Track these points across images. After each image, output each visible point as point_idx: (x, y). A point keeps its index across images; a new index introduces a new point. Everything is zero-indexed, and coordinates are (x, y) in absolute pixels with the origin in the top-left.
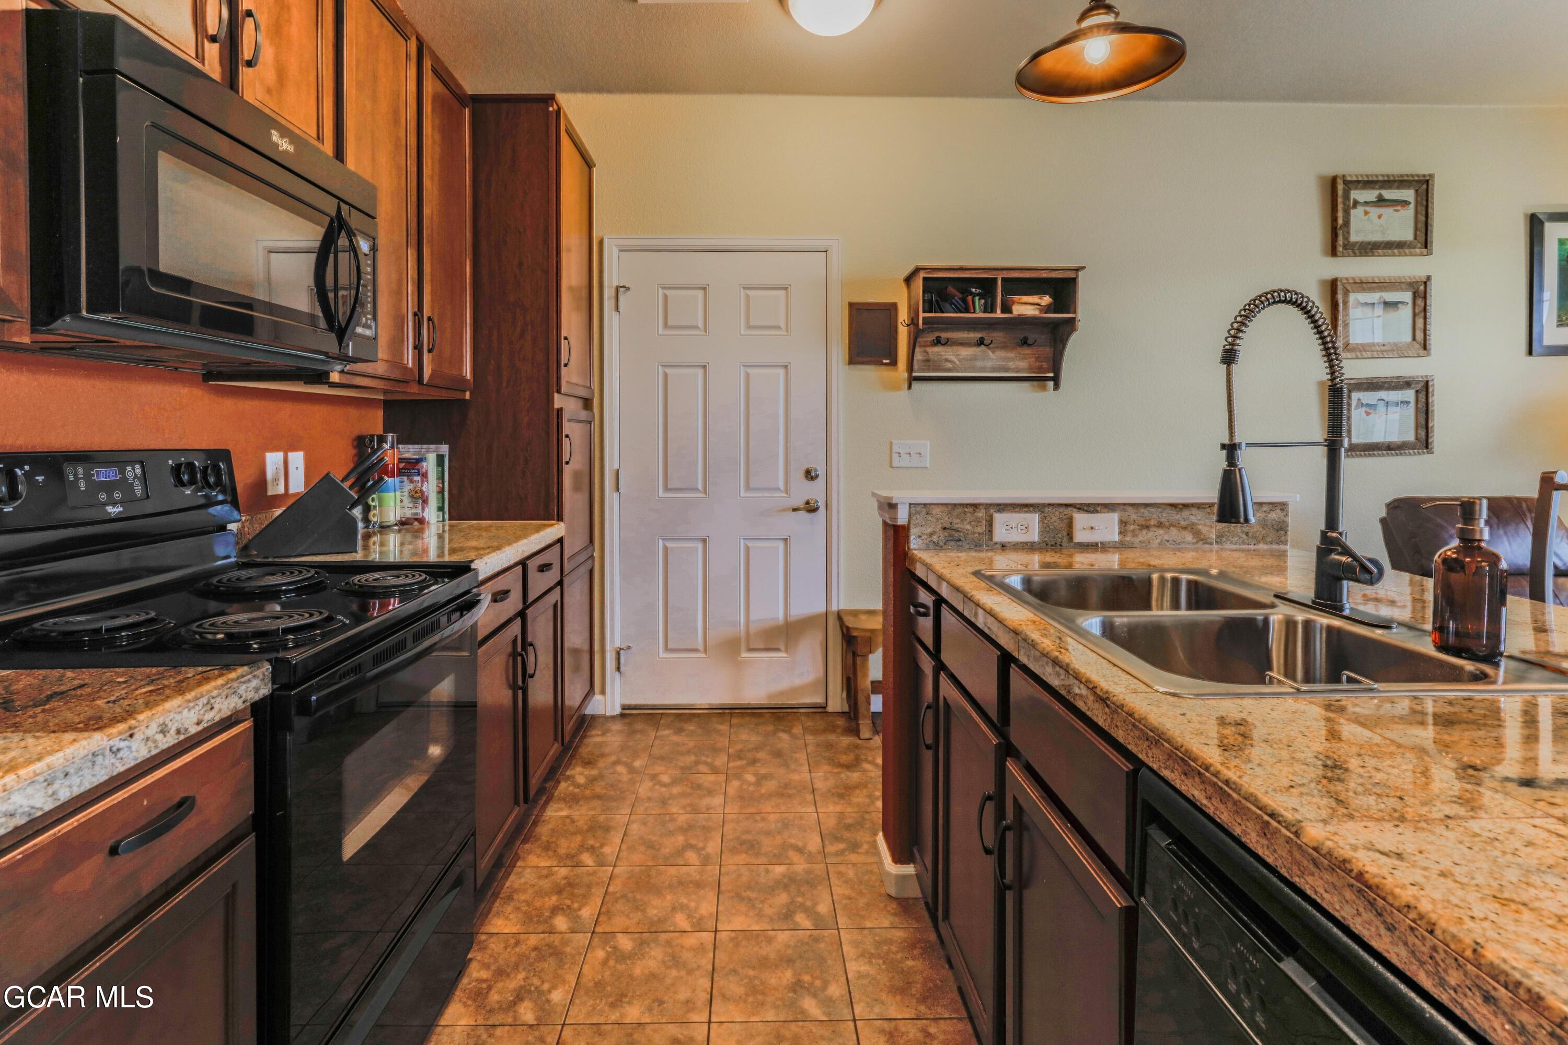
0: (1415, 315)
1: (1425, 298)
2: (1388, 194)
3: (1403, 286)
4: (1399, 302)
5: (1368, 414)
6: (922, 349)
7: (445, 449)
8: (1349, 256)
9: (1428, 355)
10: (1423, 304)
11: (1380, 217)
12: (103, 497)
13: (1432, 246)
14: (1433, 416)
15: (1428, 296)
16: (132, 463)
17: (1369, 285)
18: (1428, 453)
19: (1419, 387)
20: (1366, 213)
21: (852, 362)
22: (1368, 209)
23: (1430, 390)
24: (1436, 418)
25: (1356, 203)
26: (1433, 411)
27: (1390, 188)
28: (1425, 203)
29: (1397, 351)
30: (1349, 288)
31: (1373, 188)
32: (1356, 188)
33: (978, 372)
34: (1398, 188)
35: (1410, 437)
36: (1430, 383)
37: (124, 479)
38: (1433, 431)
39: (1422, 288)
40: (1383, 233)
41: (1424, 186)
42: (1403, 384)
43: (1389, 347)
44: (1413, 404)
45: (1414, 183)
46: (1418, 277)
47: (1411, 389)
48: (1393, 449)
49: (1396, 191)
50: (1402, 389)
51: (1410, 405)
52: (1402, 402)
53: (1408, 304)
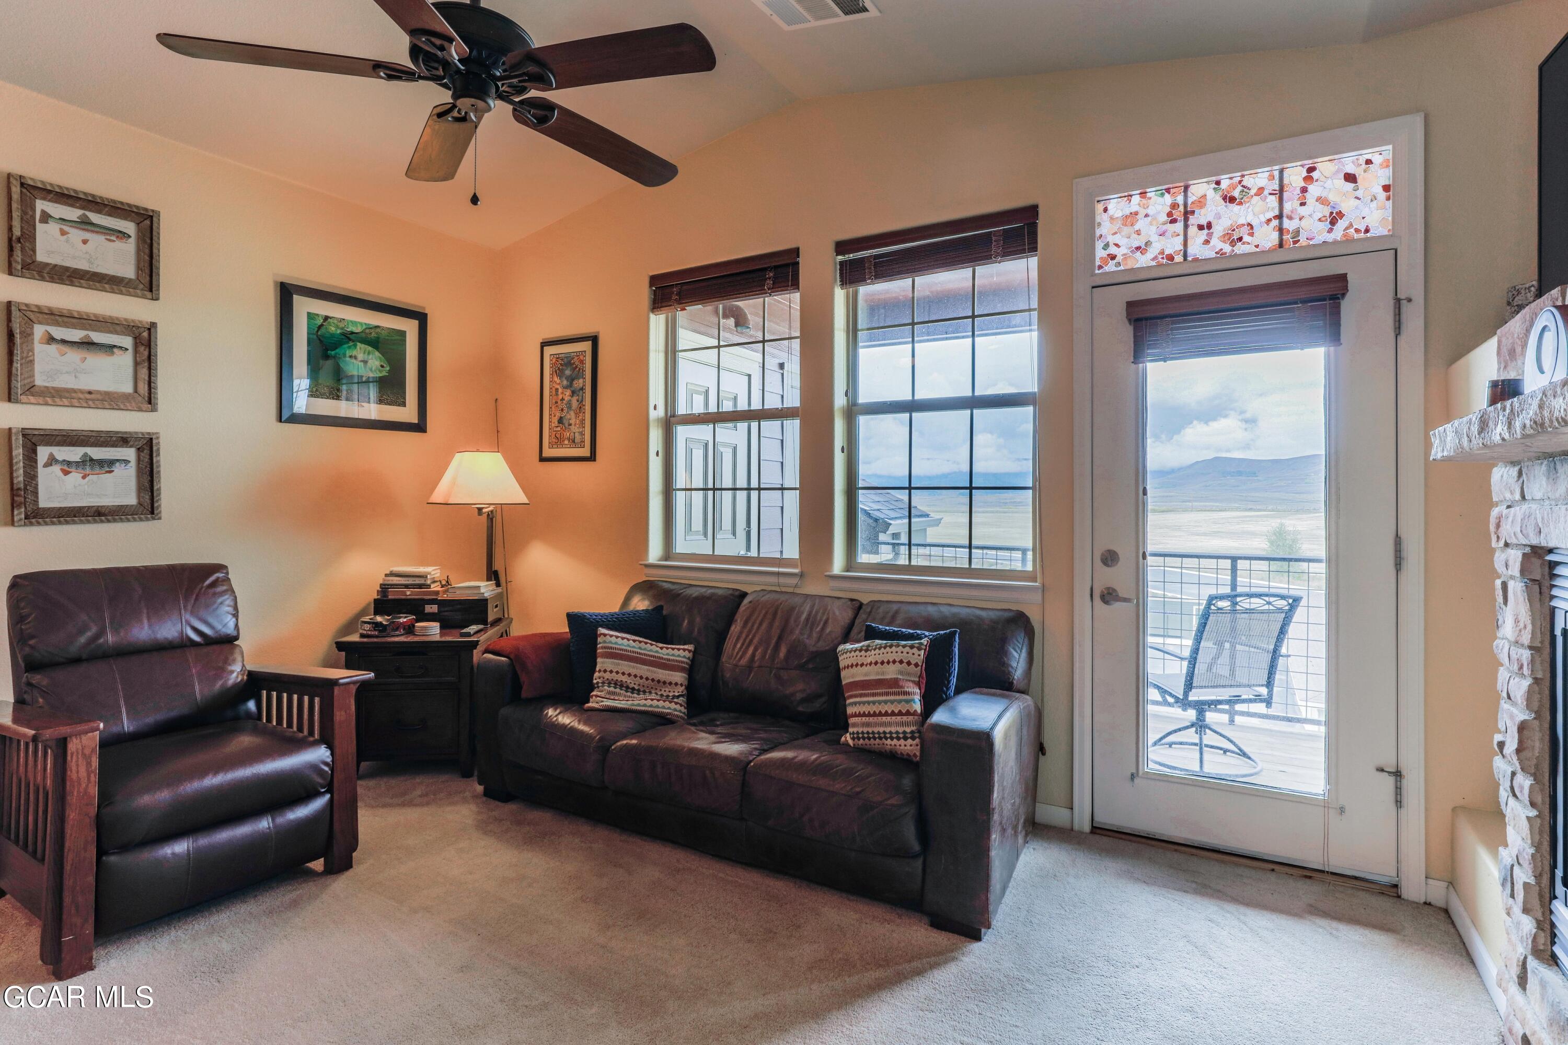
0: (136, 364)
1: (149, 346)
2: (95, 217)
3: (118, 328)
4: (115, 346)
5: (65, 472)
8: (31, 278)
9: (154, 410)
10: (146, 353)
13: (158, 290)
14: (159, 477)
15: (152, 344)
17: (63, 318)
18: (154, 519)
19: (140, 444)
22: (66, 228)
23: (155, 448)
24: (162, 480)
25: (48, 218)
26: (159, 472)
27: (99, 212)
28: (149, 241)
29: (110, 401)
30: (32, 316)
31: (74, 206)
32: (43, 198)
34: (110, 215)
35: (131, 499)
36: (154, 442)
38: (159, 494)
39: (145, 334)
40: (91, 263)
41: (148, 222)
42: (123, 440)
43: (99, 396)
44: (133, 463)
45: (133, 214)
46: (140, 322)
47: (131, 447)
48: (104, 515)
49: (110, 218)
50: (121, 446)
51: (130, 465)
52: (118, 460)
53: (127, 349)
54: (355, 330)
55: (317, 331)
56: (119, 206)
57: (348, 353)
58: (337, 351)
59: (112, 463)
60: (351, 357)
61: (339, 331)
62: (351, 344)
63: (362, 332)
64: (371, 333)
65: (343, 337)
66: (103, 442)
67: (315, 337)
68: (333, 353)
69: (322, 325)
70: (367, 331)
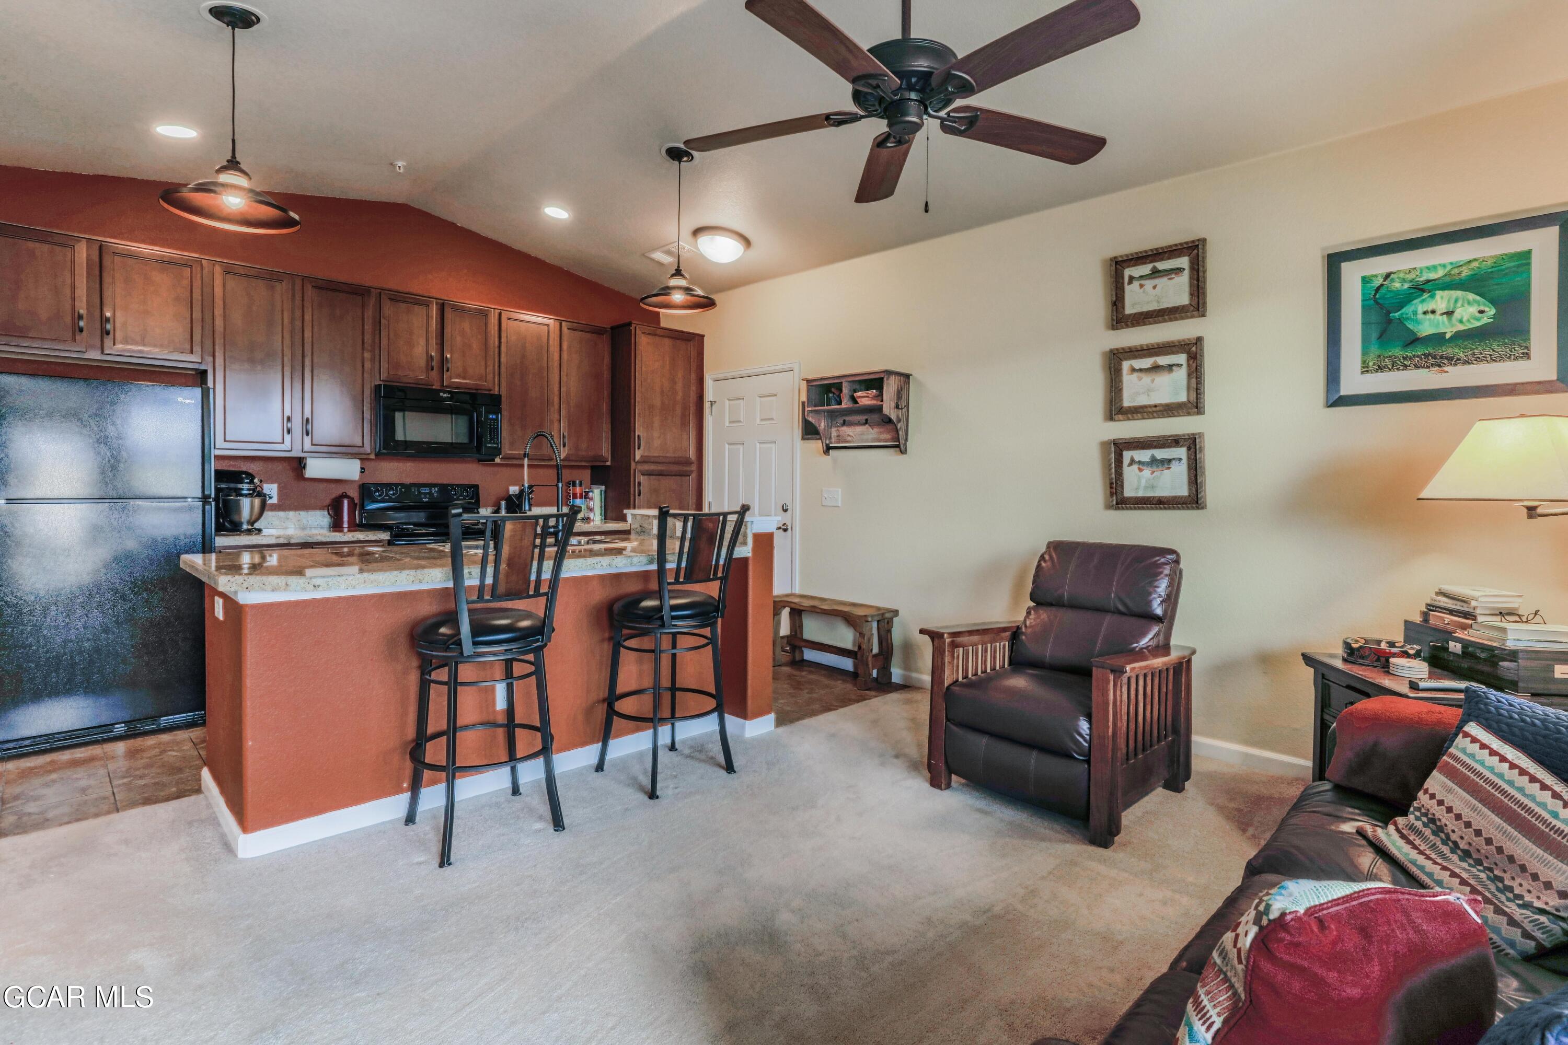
0: (1189, 375)
1: (1198, 357)
2: (1161, 266)
3: (1174, 349)
4: (1174, 365)
5: (1140, 470)
6: (836, 429)
7: (603, 487)
8: (1122, 328)
9: (1201, 413)
10: (1196, 364)
11: (1154, 287)
12: (423, 496)
13: (1205, 308)
14: (1206, 472)
15: (1200, 355)
16: (434, 487)
17: (1140, 353)
18: (1199, 508)
19: (1187, 443)
20: (1141, 286)
21: (803, 439)
22: (1143, 282)
23: (1199, 446)
24: (1208, 475)
25: (1131, 279)
26: (1205, 468)
27: (1162, 260)
28: (1198, 266)
29: (1169, 410)
30: (1121, 356)
31: (1145, 263)
32: (1128, 267)
33: (865, 442)
34: (1169, 258)
35: (1182, 491)
36: (1199, 440)
37: (431, 492)
38: (1205, 489)
39: (1195, 348)
40: (1158, 302)
41: (1196, 251)
42: (1175, 441)
43: (1161, 408)
44: (1185, 461)
45: (1185, 250)
46: (1189, 340)
47: (1182, 446)
48: (1164, 503)
49: (1169, 261)
50: (1174, 447)
51: (1182, 462)
52: (1174, 459)
53: (1182, 365)
54: (1432, 276)
55: (1375, 295)
56: (1174, 248)
57: (1421, 308)
58: (1403, 310)
59: (1169, 461)
60: (1425, 313)
61: (1406, 286)
62: (1426, 295)
63: (1445, 275)
64: (1460, 273)
65: (1413, 291)
66: (1162, 444)
67: (1372, 302)
68: (1397, 315)
69: (1382, 285)
70: (1455, 271)
